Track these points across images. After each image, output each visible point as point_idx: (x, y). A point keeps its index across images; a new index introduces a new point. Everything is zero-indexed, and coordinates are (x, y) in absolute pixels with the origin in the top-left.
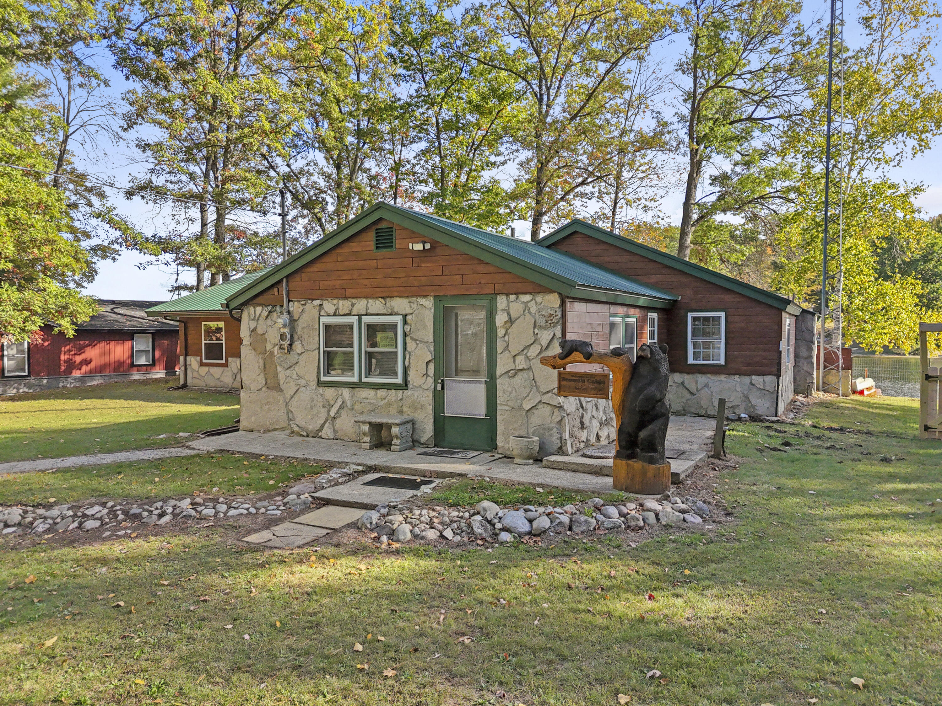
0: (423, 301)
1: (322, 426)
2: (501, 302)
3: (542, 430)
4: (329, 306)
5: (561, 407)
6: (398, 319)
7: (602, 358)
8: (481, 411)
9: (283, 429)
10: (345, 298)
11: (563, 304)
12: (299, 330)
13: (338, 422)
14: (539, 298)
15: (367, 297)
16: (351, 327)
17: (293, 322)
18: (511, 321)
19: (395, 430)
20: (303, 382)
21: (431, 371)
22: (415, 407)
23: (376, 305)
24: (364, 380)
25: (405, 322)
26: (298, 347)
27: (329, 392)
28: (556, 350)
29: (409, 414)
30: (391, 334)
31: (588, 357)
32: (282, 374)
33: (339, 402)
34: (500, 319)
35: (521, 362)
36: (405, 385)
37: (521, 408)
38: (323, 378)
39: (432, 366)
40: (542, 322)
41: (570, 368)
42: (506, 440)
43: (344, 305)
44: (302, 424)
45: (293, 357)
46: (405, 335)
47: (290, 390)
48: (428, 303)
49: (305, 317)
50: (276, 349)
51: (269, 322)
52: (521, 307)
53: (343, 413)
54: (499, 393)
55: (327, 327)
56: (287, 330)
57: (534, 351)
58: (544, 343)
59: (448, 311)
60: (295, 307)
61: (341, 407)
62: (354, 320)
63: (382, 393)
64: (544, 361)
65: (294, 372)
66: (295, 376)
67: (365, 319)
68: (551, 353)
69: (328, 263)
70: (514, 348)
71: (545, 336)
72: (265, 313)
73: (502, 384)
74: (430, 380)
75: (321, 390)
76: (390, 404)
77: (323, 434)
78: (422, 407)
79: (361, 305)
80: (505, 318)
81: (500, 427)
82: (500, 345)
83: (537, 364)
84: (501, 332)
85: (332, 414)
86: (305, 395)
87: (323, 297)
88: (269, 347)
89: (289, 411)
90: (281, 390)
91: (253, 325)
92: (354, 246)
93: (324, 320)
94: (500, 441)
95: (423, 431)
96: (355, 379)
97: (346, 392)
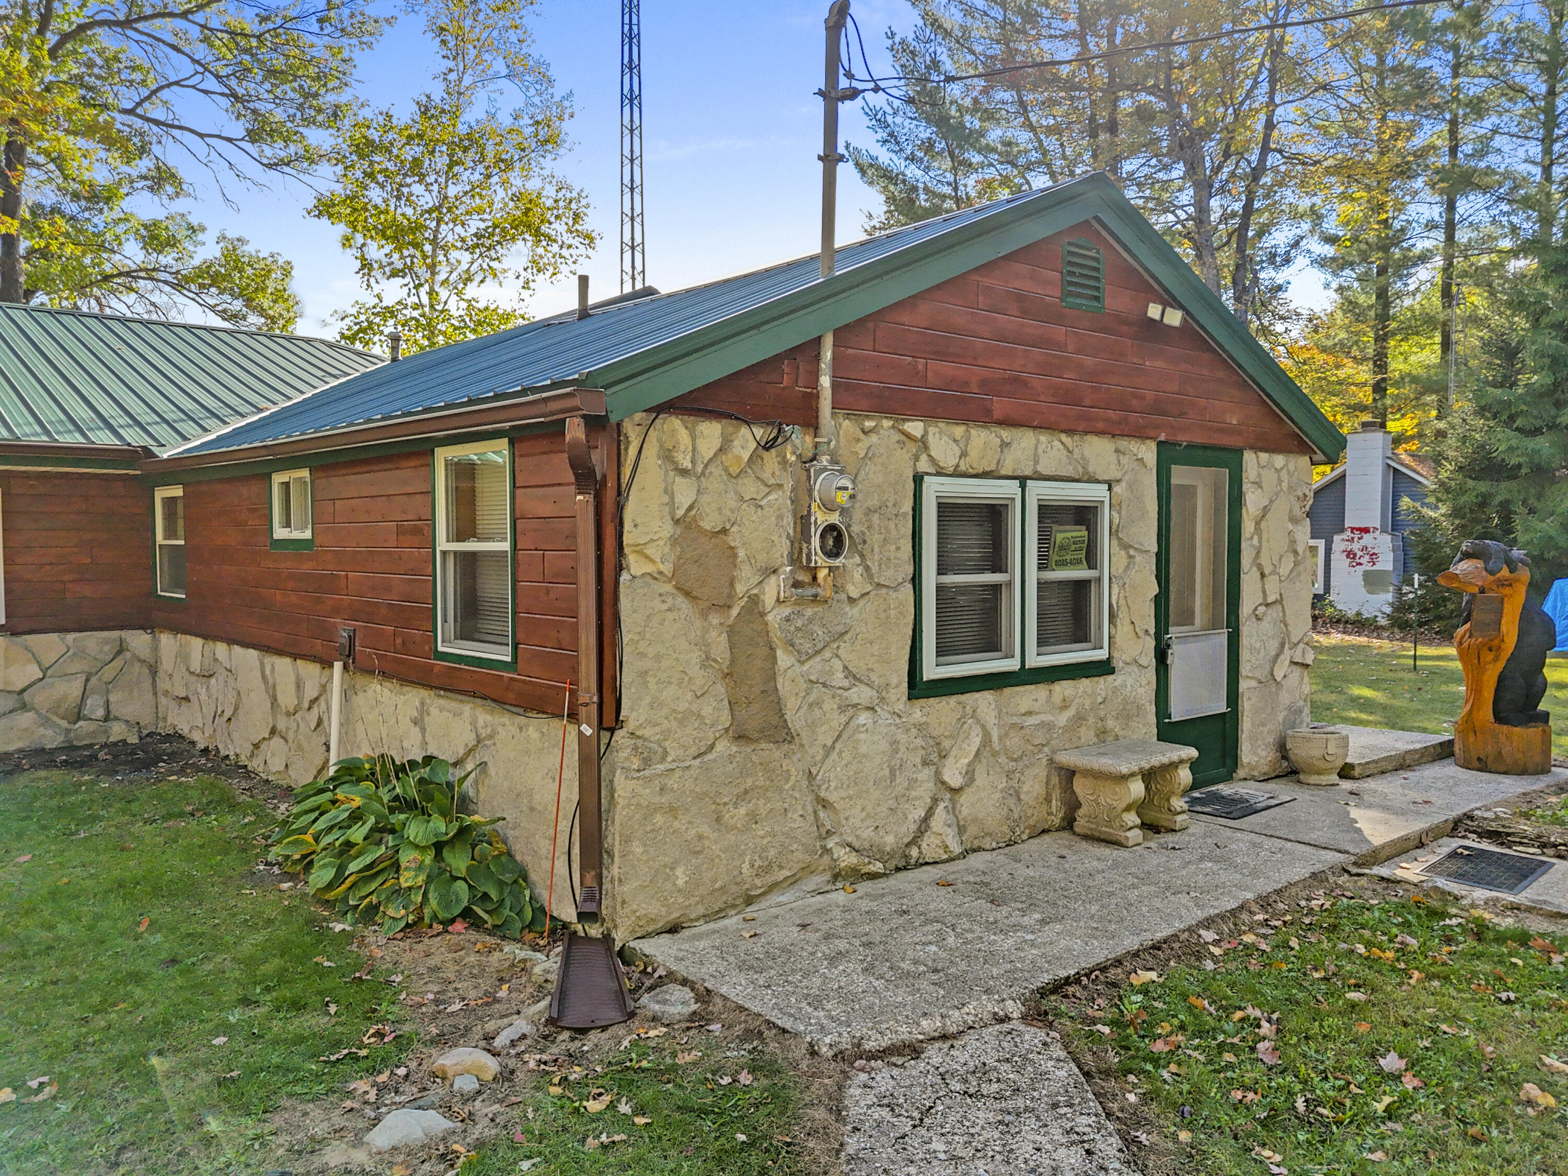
0: (1142, 451)
1: (924, 826)
3: (1293, 716)
4: (942, 445)
6: (1104, 493)
8: (1220, 699)
9: (802, 876)
10: (985, 422)
12: (856, 518)
13: (969, 798)
14: (1292, 463)
15: (1034, 426)
16: (1000, 510)
20: (864, 695)
21: (1152, 622)
22: (1127, 713)
23: (1054, 452)
24: (1034, 661)
25: (1111, 502)
26: (852, 575)
27: (942, 713)
30: (1081, 534)
32: (792, 677)
35: (1272, 589)
37: (1269, 678)
38: (933, 673)
39: (1152, 609)
40: (1297, 509)
42: (1253, 748)
43: (982, 444)
44: (867, 837)
45: (837, 613)
46: (1110, 534)
47: (819, 730)
48: (1151, 455)
49: (872, 475)
50: (770, 587)
52: (1273, 478)
54: (1244, 654)
57: (1286, 566)
61: (978, 752)
62: (1007, 490)
63: (1064, 688)
65: (837, 664)
66: (839, 679)
67: (1038, 490)
70: (1269, 561)
73: (1248, 636)
74: (1151, 644)
77: (925, 850)
78: (1139, 710)
79: (1021, 448)
82: (1246, 557)
83: (1288, 591)
84: (1248, 529)
86: (871, 736)
87: (930, 413)
88: (743, 580)
89: (820, 807)
90: (790, 738)
91: (685, 494)
96: (1013, 665)
97: (986, 705)
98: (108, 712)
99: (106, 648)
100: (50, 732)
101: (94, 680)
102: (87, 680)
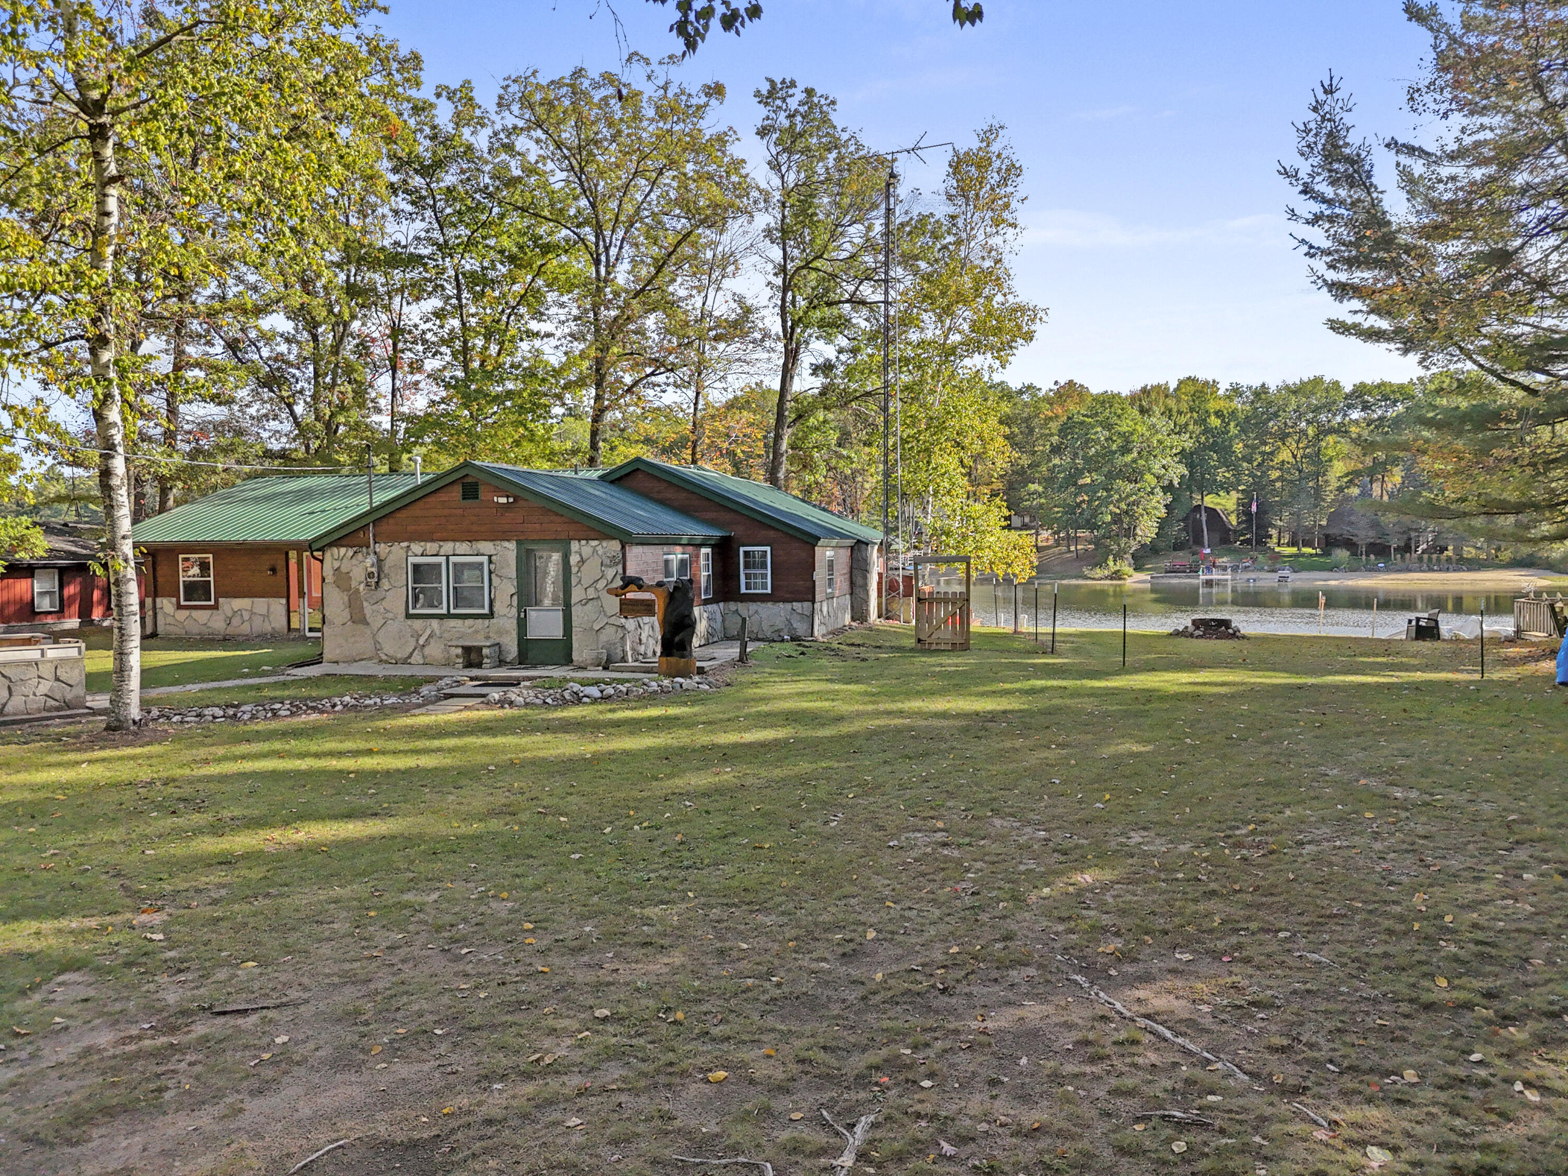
0: (506, 544)
1: (411, 654)
2: (575, 545)
3: (609, 646)
4: (416, 548)
5: (623, 627)
6: (485, 559)
7: (649, 589)
8: (558, 633)
9: (370, 659)
10: (432, 540)
11: (623, 547)
12: (386, 569)
13: (427, 651)
14: (605, 544)
15: (454, 540)
16: (440, 565)
17: (380, 562)
18: (583, 561)
19: (485, 651)
20: (390, 615)
21: (515, 603)
22: (500, 633)
23: (463, 547)
24: (452, 611)
25: (490, 562)
26: (385, 584)
27: (418, 624)
28: (619, 583)
29: (495, 638)
30: (477, 572)
31: (640, 588)
32: (368, 609)
33: (428, 632)
34: (574, 559)
35: (591, 593)
36: (491, 615)
37: (591, 628)
38: (411, 611)
39: (515, 598)
40: (607, 561)
41: (630, 596)
42: (581, 654)
43: (431, 547)
44: (391, 653)
45: (380, 594)
46: (490, 572)
47: (375, 622)
48: (512, 546)
49: (391, 557)
50: (362, 587)
51: (354, 561)
52: (590, 550)
53: (432, 641)
54: (574, 618)
55: (416, 567)
56: (374, 570)
57: (601, 584)
58: (610, 578)
59: (529, 552)
60: (382, 548)
61: (430, 636)
62: (442, 560)
63: (469, 622)
64: (610, 591)
65: (381, 607)
66: (382, 611)
67: (452, 559)
68: (614, 585)
69: (416, 510)
70: (586, 582)
71: (610, 573)
72: (350, 553)
73: (576, 611)
74: (514, 611)
75: (409, 622)
76: (477, 632)
77: (412, 660)
78: (507, 632)
79: (448, 547)
80: (578, 558)
81: (575, 645)
82: (574, 581)
83: (604, 595)
84: (574, 570)
85: (421, 642)
86: (393, 627)
87: (410, 540)
88: (354, 584)
89: (377, 642)
90: (368, 624)
91: (336, 564)
92: (443, 497)
93: (412, 560)
94: (575, 656)
95: (509, 652)
96: (444, 611)
97: (435, 623)
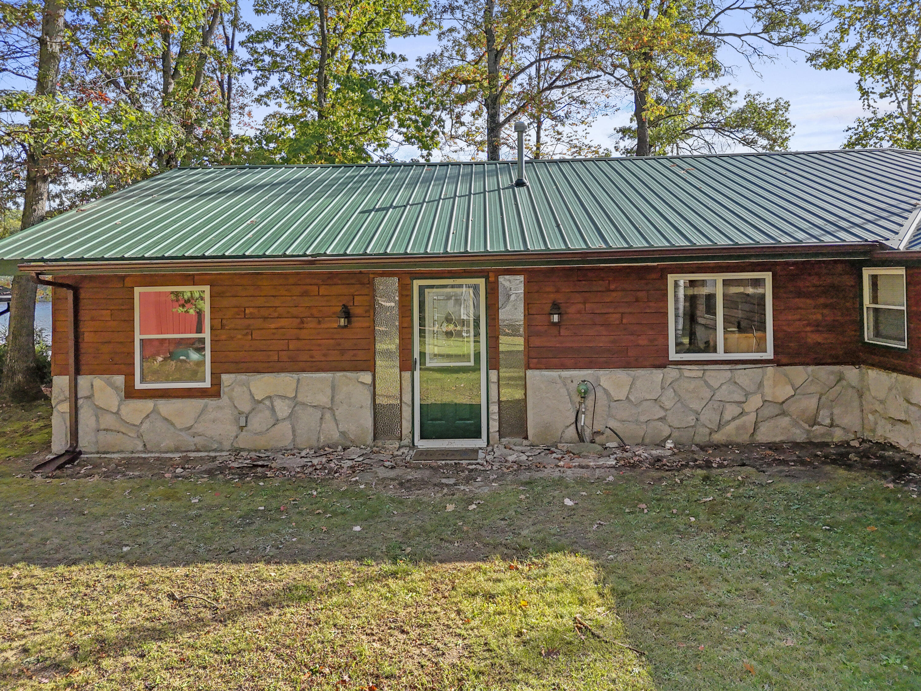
98: (832, 420)
99: (832, 377)
100: (798, 431)
101: (824, 398)
102: (820, 399)
